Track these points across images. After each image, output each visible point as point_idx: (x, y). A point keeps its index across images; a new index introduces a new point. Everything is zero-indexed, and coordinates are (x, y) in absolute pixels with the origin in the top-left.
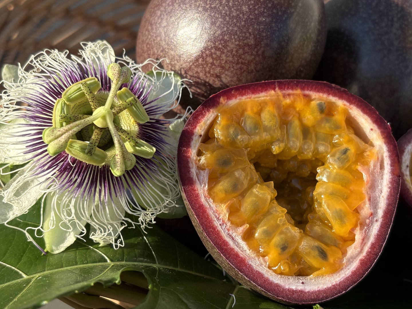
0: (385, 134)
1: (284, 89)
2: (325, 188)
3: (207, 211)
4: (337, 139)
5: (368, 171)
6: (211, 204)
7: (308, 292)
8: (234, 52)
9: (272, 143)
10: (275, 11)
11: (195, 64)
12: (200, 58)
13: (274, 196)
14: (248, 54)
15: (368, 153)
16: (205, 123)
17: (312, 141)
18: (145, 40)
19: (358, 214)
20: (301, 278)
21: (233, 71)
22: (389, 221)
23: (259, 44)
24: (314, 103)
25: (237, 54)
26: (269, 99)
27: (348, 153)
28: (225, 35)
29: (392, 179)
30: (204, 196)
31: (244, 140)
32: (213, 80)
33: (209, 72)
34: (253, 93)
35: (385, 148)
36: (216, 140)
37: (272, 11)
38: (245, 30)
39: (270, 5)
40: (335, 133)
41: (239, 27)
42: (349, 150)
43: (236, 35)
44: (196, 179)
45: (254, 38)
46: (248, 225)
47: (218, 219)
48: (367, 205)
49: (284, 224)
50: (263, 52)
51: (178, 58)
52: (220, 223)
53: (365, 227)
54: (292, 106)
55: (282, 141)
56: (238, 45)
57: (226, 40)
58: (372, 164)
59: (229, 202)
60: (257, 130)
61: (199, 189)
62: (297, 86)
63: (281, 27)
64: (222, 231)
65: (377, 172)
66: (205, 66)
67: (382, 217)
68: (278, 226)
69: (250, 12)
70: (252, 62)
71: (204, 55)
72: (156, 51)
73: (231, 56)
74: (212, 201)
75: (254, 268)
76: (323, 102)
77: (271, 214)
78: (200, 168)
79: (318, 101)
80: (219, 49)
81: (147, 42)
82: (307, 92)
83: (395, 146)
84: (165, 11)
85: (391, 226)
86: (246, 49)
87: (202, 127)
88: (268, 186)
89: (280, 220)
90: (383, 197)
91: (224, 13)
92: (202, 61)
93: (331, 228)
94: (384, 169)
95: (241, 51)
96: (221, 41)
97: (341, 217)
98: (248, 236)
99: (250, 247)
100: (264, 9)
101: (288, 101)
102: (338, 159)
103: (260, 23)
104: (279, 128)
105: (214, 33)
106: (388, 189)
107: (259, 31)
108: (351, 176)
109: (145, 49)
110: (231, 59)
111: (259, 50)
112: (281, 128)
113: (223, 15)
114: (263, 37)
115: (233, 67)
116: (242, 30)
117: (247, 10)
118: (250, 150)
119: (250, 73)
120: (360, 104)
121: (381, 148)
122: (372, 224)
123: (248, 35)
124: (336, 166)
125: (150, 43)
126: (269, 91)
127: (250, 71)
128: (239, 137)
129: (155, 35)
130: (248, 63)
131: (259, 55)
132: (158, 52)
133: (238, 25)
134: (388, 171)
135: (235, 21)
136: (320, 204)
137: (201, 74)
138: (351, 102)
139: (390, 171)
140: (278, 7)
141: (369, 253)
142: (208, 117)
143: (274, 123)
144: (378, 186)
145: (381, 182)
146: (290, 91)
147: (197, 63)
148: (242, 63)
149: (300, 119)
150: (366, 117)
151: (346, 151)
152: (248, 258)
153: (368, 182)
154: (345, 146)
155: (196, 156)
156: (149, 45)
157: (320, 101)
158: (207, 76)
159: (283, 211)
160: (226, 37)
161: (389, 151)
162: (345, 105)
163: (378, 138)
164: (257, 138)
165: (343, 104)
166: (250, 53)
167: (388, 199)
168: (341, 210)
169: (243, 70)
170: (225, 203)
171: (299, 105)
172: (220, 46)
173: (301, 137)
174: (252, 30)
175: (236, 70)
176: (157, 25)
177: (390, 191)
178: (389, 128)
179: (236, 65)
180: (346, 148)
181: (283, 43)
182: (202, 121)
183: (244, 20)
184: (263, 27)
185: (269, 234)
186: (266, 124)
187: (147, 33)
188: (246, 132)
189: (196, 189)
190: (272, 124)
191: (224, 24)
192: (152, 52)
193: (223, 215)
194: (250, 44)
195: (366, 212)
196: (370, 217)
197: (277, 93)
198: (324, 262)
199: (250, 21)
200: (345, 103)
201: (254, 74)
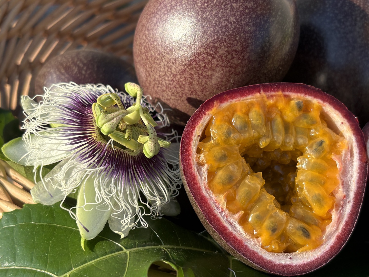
0: (354, 127)
1: (268, 91)
2: (305, 176)
3: (208, 201)
4: (313, 133)
5: (340, 159)
6: (211, 195)
7: (296, 266)
8: (224, 57)
9: (259, 139)
10: (258, 21)
11: (189, 67)
12: (194, 62)
13: (263, 184)
14: (236, 59)
15: (340, 143)
16: (202, 125)
17: (292, 135)
18: (142, 43)
19: (334, 197)
20: (289, 254)
21: (223, 73)
22: (359, 202)
23: (245, 50)
24: (293, 103)
25: (226, 59)
26: (256, 100)
27: (324, 144)
28: (215, 42)
29: (361, 165)
30: (205, 189)
31: (236, 137)
32: (205, 81)
33: (202, 74)
34: (241, 96)
35: (354, 139)
36: (212, 139)
37: (256, 21)
38: (233, 38)
39: (254, 16)
40: (312, 127)
41: (228, 36)
42: (324, 142)
43: (225, 42)
44: (197, 174)
45: (241, 45)
46: (243, 212)
47: (218, 208)
48: (341, 189)
49: (273, 209)
50: (249, 57)
51: (174, 62)
52: (220, 211)
53: (340, 208)
54: (275, 106)
55: (268, 137)
56: (227, 51)
57: (216, 47)
58: (343, 153)
59: (226, 193)
60: (246, 128)
61: (200, 183)
62: (279, 88)
63: (264, 35)
64: (222, 218)
65: (348, 159)
66: (198, 69)
67: (353, 199)
68: (268, 211)
69: (237, 22)
70: (239, 65)
71: (197, 60)
72: (153, 54)
73: (221, 61)
74: (212, 192)
75: (250, 248)
76: (301, 101)
77: (262, 201)
78: (200, 164)
79: (296, 100)
80: (210, 55)
81: (144, 45)
82: (287, 93)
83: (362, 137)
84: (161, 19)
85: (361, 206)
86: (234, 54)
87: (200, 128)
88: (258, 177)
89: (270, 205)
90: (353, 181)
91: (214, 23)
92: (195, 64)
93: (311, 209)
94: (354, 156)
95: (229, 57)
96: (212, 47)
97: (319, 200)
98: (243, 221)
99: (246, 230)
100: (249, 19)
101: (271, 101)
102: (315, 150)
103: (245, 32)
104: (264, 125)
105: (206, 41)
106: (357, 174)
107: (245, 39)
108: (326, 164)
109: (143, 50)
110: (221, 63)
111: (245, 55)
112: (266, 125)
113: (214, 25)
114: (248, 44)
115: (223, 70)
116: (230, 38)
117: (235, 20)
118: (241, 146)
119: (237, 75)
120: (332, 101)
121: (350, 138)
122: (345, 205)
123: (235, 42)
124: (313, 157)
125: (148, 46)
126: (255, 93)
127: (237, 73)
128: (232, 135)
129: (152, 40)
130: (236, 66)
131: (245, 60)
132: (155, 54)
133: (227, 33)
134: (357, 159)
135: (224, 30)
136: (301, 189)
137: (195, 75)
138: (324, 100)
139: (358, 158)
140: (261, 17)
141: (344, 230)
142: (205, 120)
143: (261, 122)
144: (349, 172)
145: (351, 168)
146: (273, 93)
147: (191, 66)
148: (230, 67)
149: (282, 117)
150: (337, 112)
151: (321, 143)
152: (244, 240)
153: (340, 169)
154: (320, 139)
155: (196, 154)
156: (147, 48)
157: (299, 101)
158: (199, 78)
159: (271, 198)
160: (216, 44)
161: (357, 141)
162: (319, 103)
163: (347, 130)
164: (247, 135)
165: (318, 102)
166: (237, 58)
167: (358, 182)
168: (319, 195)
169: (231, 73)
170: (223, 193)
171: (281, 105)
172: (212, 52)
173: (283, 132)
174: (239, 38)
175: (226, 72)
176: (154, 31)
177: (359, 176)
178: (357, 121)
179: (226, 68)
180: (322, 141)
181: (266, 48)
182: (200, 123)
183: (232, 29)
184: (248, 35)
185: (260, 219)
186: (254, 123)
187: (144, 37)
188: (238, 131)
189: (198, 183)
190: (259, 122)
191: (215, 33)
192: (149, 55)
193: (221, 204)
194: (237, 50)
195: (340, 195)
196: (343, 199)
197: (262, 95)
198: (307, 240)
199: (237, 30)
200: (320, 101)
201: (240, 75)
